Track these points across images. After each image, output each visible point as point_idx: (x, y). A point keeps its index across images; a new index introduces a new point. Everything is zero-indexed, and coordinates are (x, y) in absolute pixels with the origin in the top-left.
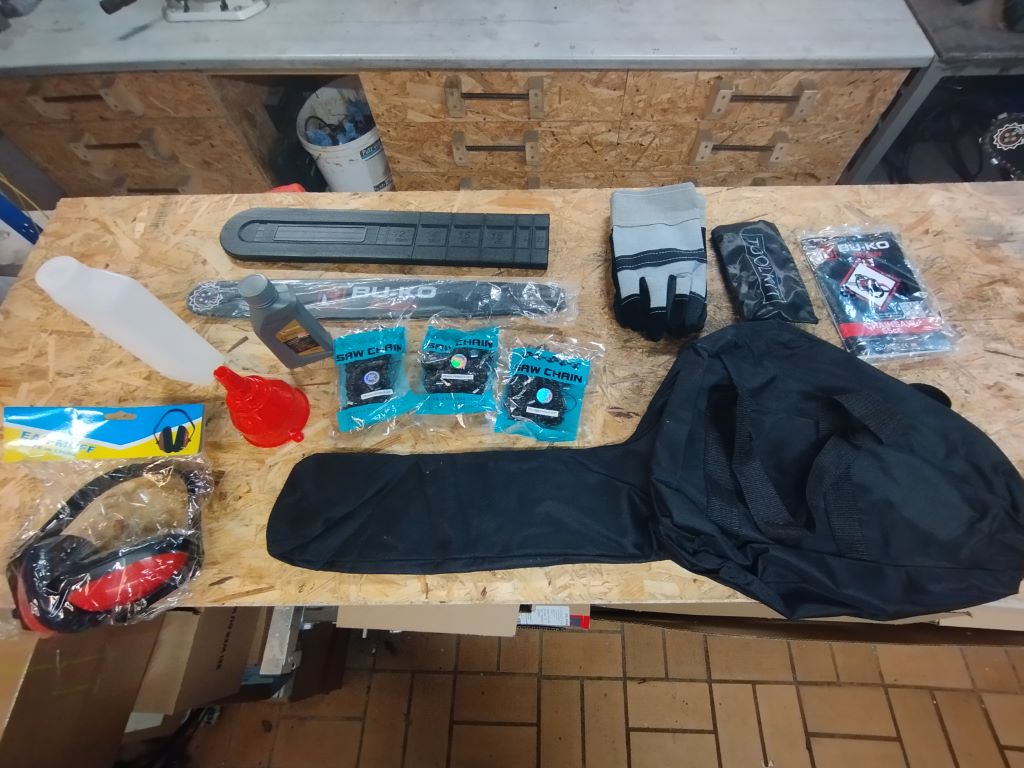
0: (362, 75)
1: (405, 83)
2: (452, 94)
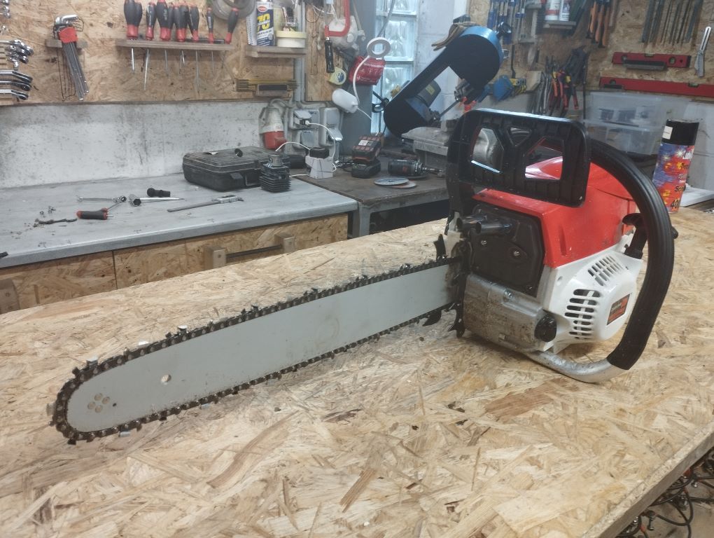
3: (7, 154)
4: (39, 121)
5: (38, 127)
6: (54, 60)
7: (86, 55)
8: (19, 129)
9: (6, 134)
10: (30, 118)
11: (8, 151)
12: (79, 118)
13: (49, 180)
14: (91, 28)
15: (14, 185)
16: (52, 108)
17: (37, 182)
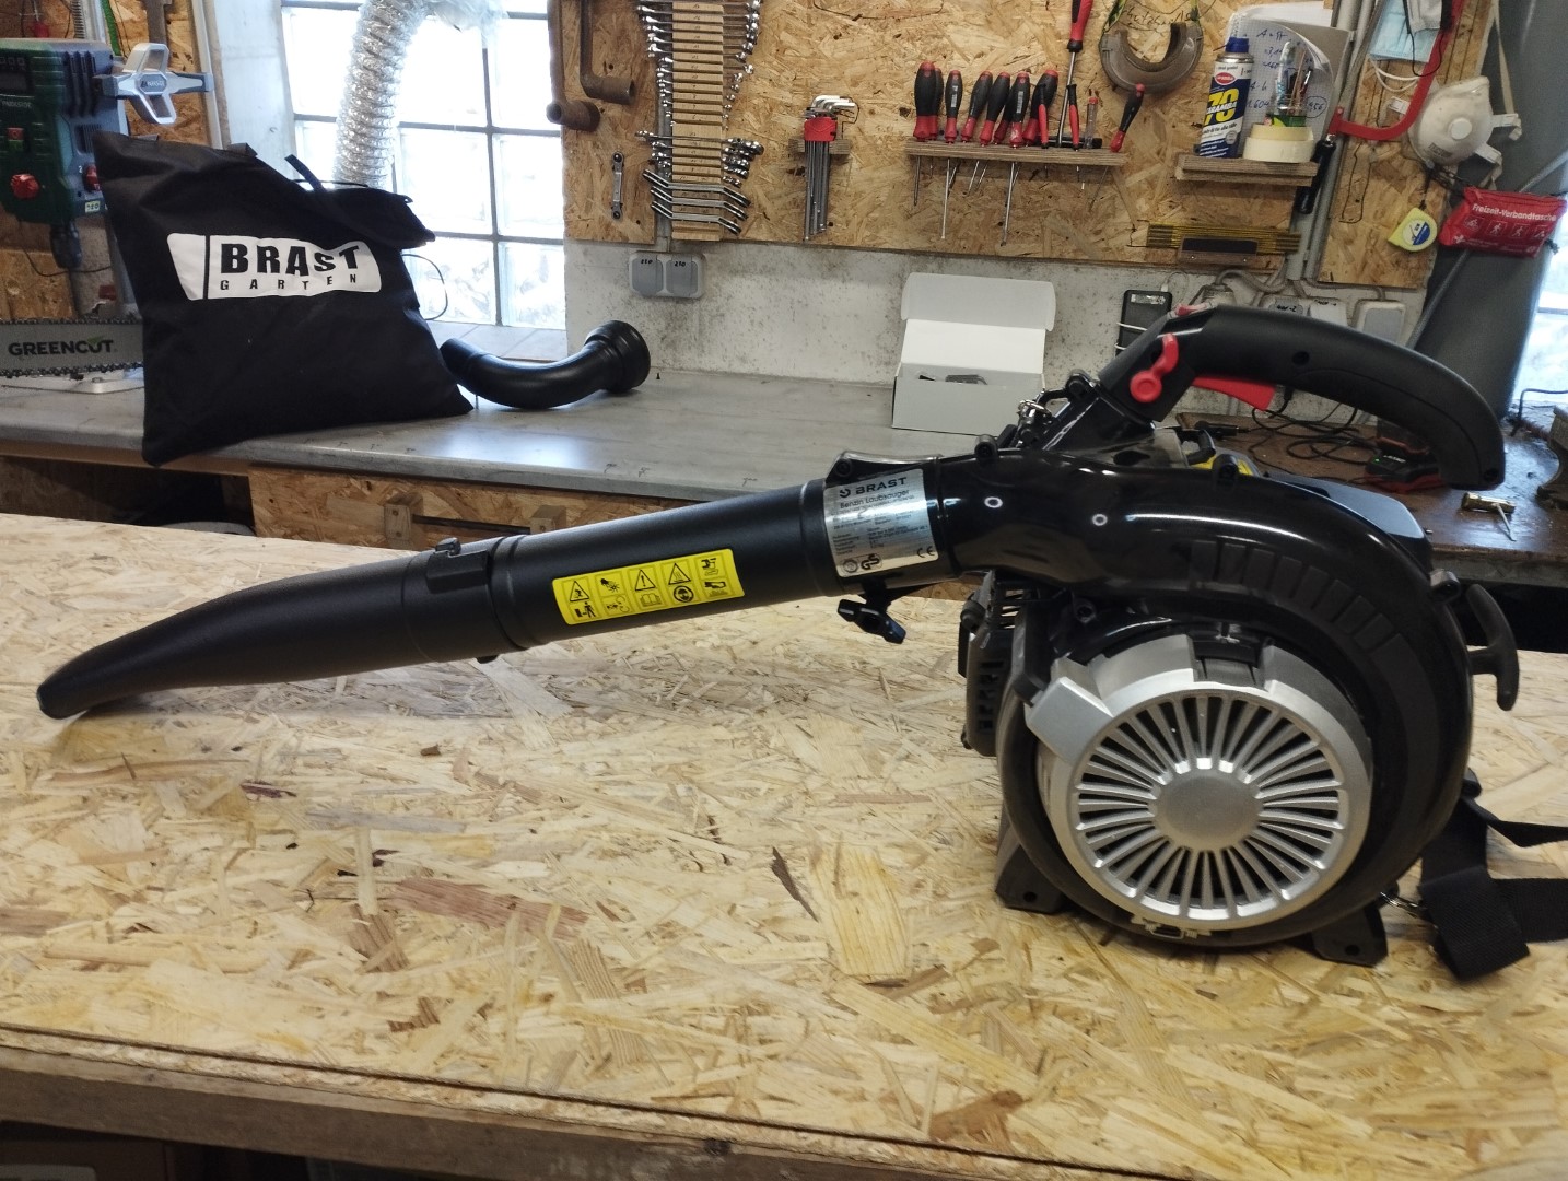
0: (255, 476)
1: (326, 495)
2: (396, 513)
3: (713, 317)
4: (767, 271)
5: (763, 279)
6: (801, 172)
7: (855, 165)
8: (737, 280)
9: (717, 285)
10: (755, 264)
11: (715, 312)
12: (831, 271)
13: (765, 370)
14: (869, 118)
15: (714, 367)
16: (790, 250)
17: (745, 369)
